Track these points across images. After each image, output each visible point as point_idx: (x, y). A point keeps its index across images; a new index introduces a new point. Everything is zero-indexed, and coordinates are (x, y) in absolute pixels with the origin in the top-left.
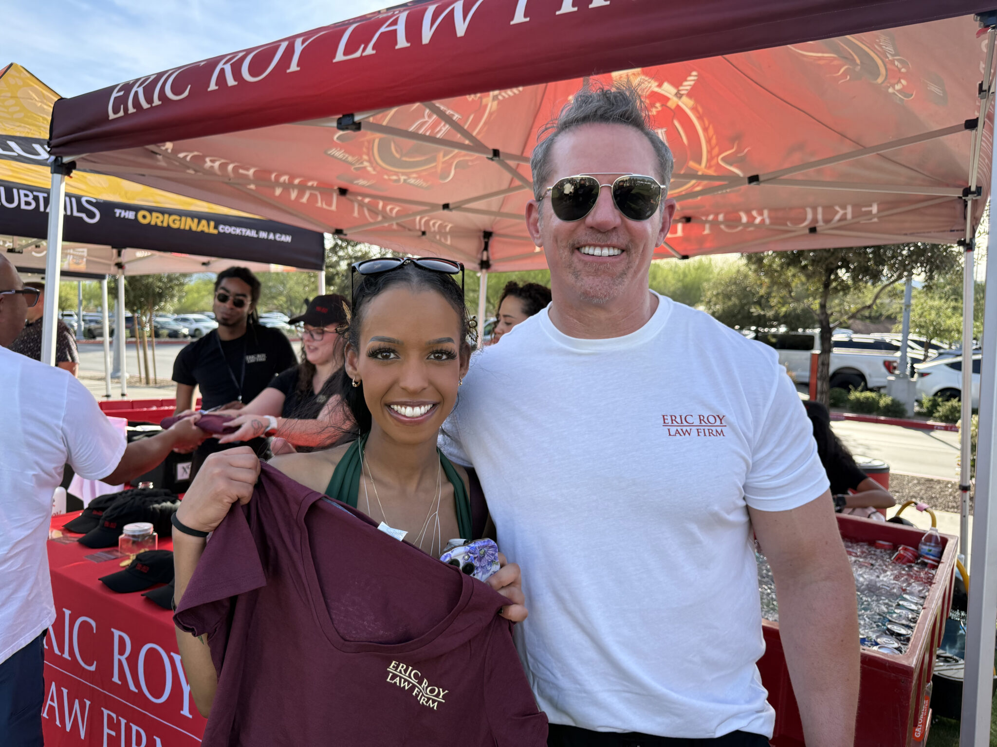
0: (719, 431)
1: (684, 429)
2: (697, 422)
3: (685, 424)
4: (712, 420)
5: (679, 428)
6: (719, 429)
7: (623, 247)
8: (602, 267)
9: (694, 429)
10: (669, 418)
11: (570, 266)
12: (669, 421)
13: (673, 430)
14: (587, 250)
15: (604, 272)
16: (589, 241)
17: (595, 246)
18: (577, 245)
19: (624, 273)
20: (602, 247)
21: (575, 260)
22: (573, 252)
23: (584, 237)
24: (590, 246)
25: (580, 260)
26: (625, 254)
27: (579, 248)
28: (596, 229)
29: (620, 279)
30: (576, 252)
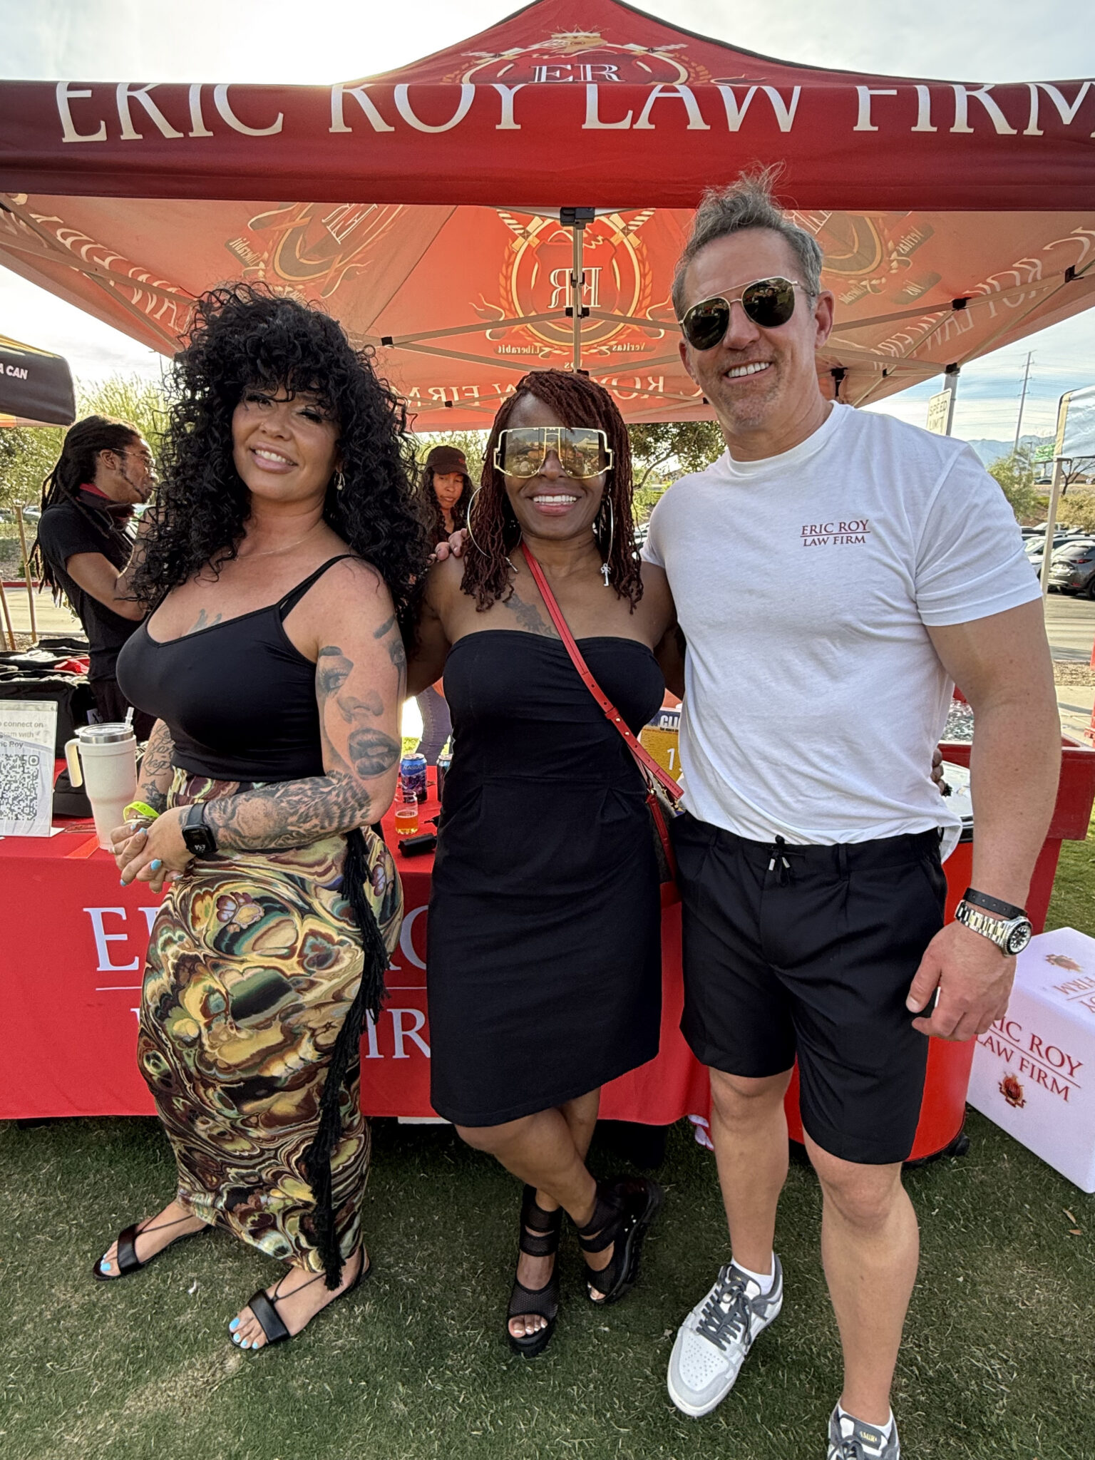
0: (860, 538)
1: (821, 538)
2: (836, 530)
3: (824, 532)
4: (854, 526)
5: (816, 538)
6: (860, 536)
7: (769, 360)
8: (748, 386)
9: (832, 537)
10: (809, 529)
11: (720, 394)
12: (808, 532)
13: (809, 540)
14: (735, 373)
15: (753, 391)
16: (732, 363)
17: (739, 367)
18: (723, 372)
19: (774, 387)
20: (746, 365)
21: (724, 386)
22: (721, 379)
23: (728, 361)
24: (735, 367)
25: (729, 385)
26: (772, 366)
27: (726, 374)
28: (733, 349)
29: (771, 394)
30: (725, 379)
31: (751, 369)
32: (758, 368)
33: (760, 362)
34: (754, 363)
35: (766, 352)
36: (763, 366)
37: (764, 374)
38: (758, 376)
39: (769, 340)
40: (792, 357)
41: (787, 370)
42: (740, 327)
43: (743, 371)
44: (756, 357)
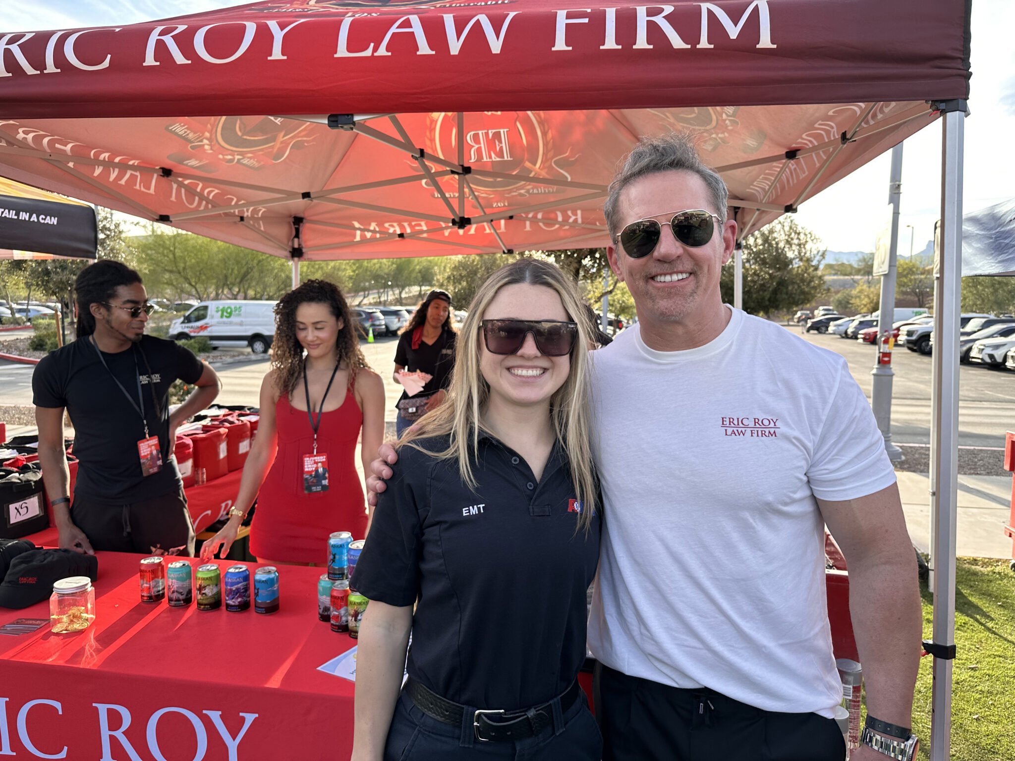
1: (740, 430)
2: (752, 424)
3: (741, 425)
4: (766, 422)
6: (772, 431)
7: (690, 271)
8: (673, 290)
10: (728, 420)
12: (727, 423)
13: (730, 431)
15: (676, 294)
16: (659, 271)
17: (665, 275)
18: (649, 276)
19: (694, 292)
20: (671, 274)
21: (650, 288)
22: (647, 282)
23: (654, 269)
24: (661, 275)
25: (654, 287)
26: (692, 276)
27: (653, 278)
28: (662, 261)
29: (691, 298)
30: (650, 281)
31: (675, 277)
32: (680, 277)
33: (681, 273)
34: (677, 273)
35: (688, 265)
36: (685, 276)
37: (687, 282)
38: (682, 283)
39: (692, 257)
40: (708, 270)
41: (704, 281)
42: (668, 244)
43: (668, 278)
44: (680, 268)
